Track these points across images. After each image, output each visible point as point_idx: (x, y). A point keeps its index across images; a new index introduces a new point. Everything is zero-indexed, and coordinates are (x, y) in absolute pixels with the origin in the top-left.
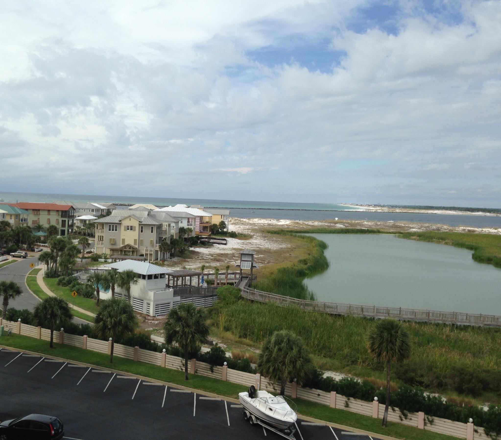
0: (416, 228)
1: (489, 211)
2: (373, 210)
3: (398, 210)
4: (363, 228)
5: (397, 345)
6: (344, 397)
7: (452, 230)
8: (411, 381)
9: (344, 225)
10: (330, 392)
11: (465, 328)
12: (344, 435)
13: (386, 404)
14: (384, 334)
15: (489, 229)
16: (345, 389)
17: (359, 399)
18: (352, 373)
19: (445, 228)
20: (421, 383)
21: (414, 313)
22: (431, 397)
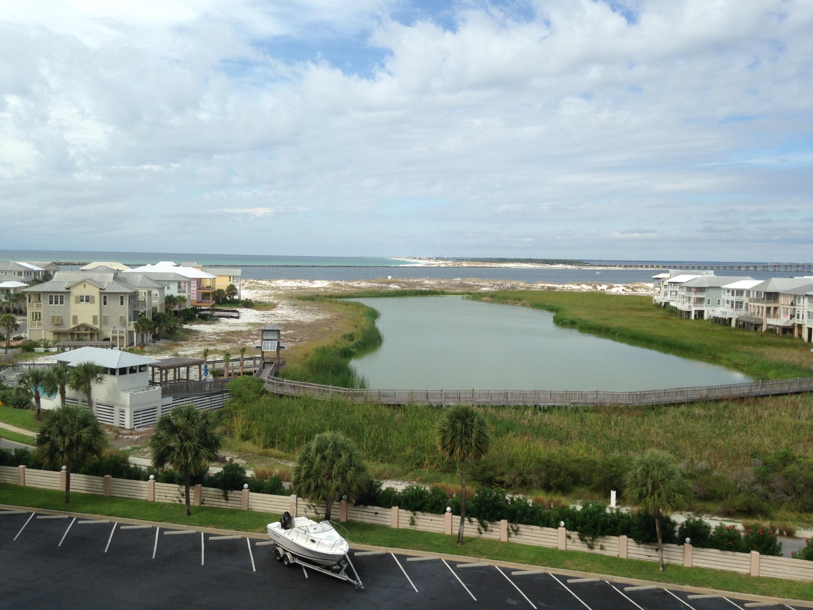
0: (488, 287)
1: (571, 262)
2: (434, 264)
3: (465, 264)
4: (424, 289)
5: (473, 436)
6: (409, 512)
7: (530, 288)
8: (489, 482)
9: (400, 286)
10: (390, 508)
11: (550, 409)
12: (411, 562)
13: (462, 514)
14: (457, 425)
15: (571, 286)
16: (410, 501)
17: (427, 512)
18: (417, 479)
19: (522, 285)
20: (501, 483)
21: (488, 394)
22: (515, 499)
